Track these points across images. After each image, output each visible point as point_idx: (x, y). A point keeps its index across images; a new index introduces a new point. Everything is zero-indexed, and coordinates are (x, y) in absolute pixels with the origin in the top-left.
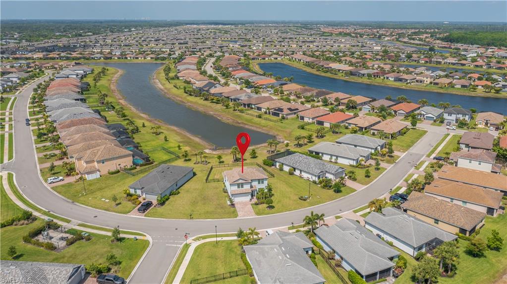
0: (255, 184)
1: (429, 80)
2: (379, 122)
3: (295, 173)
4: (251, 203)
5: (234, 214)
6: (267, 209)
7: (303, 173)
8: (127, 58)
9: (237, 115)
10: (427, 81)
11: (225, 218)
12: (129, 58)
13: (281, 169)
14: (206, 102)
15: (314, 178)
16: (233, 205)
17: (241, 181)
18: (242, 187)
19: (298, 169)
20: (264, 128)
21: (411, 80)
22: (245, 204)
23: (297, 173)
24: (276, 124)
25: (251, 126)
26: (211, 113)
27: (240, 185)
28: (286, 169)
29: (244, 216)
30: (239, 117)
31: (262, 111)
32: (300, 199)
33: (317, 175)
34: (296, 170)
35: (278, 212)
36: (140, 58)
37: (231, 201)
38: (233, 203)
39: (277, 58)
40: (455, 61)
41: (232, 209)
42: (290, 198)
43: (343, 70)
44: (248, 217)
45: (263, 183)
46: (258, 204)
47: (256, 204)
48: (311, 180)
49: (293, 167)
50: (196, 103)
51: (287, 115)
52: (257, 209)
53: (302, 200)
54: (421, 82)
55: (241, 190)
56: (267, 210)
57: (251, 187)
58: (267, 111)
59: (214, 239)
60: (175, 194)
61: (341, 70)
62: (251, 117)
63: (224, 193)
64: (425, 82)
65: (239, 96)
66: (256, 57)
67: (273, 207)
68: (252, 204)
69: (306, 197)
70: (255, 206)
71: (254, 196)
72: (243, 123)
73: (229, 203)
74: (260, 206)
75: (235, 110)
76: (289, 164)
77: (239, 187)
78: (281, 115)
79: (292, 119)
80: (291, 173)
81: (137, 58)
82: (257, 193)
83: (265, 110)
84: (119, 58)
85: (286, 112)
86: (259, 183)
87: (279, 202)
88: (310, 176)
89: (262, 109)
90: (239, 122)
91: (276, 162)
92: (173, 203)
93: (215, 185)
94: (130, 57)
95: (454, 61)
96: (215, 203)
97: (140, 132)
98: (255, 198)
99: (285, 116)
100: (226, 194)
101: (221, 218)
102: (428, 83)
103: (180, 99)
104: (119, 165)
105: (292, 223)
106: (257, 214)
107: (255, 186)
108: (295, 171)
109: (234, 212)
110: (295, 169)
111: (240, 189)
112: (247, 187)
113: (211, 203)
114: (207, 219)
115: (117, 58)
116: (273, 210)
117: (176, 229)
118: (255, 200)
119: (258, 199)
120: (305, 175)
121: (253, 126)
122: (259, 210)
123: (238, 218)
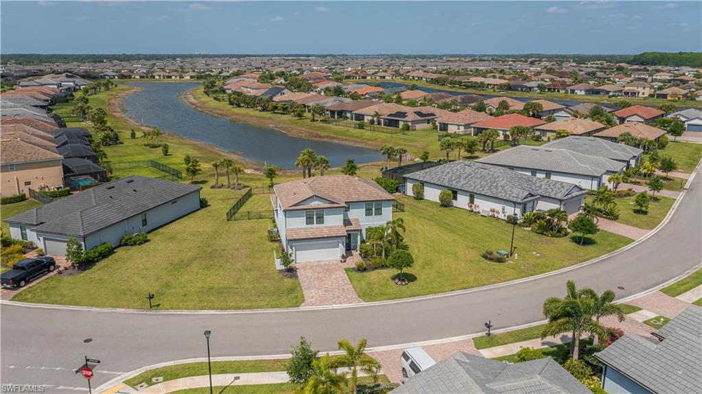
0: (356, 214)
1: (648, 91)
2: (604, 129)
3: (455, 203)
4: (346, 265)
5: (294, 296)
6: (392, 283)
7: (477, 201)
8: (154, 77)
9: (319, 127)
10: (643, 93)
11: (258, 307)
12: (157, 77)
13: (419, 197)
14: (264, 114)
15: (510, 211)
16: (291, 271)
17: (316, 204)
18: (320, 220)
19: (464, 192)
20: (369, 142)
21: (615, 92)
22: (328, 269)
23: (462, 201)
24: (394, 136)
25: (344, 140)
26: (271, 126)
27: (314, 216)
28: (432, 194)
29: (323, 301)
30: (323, 129)
31: (366, 121)
32: (485, 257)
33: (519, 201)
34: (459, 196)
35: (430, 293)
36: (173, 77)
37: (286, 259)
38: (293, 264)
39: (384, 77)
40: (670, 76)
41: (288, 282)
42: (456, 255)
43: (494, 85)
44: (335, 306)
45: (379, 212)
46: (365, 270)
47: (361, 269)
48: (501, 216)
49: (449, 188)
50: (246, 115)
51: (414, 122)
52: (363, 283)
53: (491, 259)
54: (634, 94)
55: (315, 229)
56: (394, 287)
57: (347, 222)
58: (375, 119)
59: (202, 381)
60: (135, 244)
61: (491, 85)
62: (345, 129)
63: (269, 243)
64: (640, 95)
65: (322, 102)
66: (353, 75)
67: (411, 278)
68: (347, 270)
69: (503, 252)
70: (356, 275)
71: (355, 249)
72: (327, 137)
73: (279, 265)
74: (373, 275)
75: (314, 120)
76: (439, 183)
77: (309, 220)
78: (401, 124)
79: (424, 130)
80: (445, 204)
81: (170, 77)
82: (363, 242)
83: (370, 118)
84: (142, 77)
85: (411, 117)
86: (369, 213)
87: (426, 264)
88: (498, 207)
89: (366, 118)
90: (322, 135)
91: (405, 180)
92: (120, 263)
93: (250, 225)
94: (160, 76)
95: (668, 78)
96: (239, 266)
97: (122, 143)
98: (356, 253)
99: (410, 124)
100: (276, 245)
101: (250, 308)
102: (646, 95)
103: (220, 112)
104: (28, 183)
105: (488, 326)
106: (365, 295)
107: (357, 220)
108: (455, 198)
109: (291, 290)
110: (455, 193)
111: (315, 225)
112: (334, 222)
113: (228, 265)
114: (201, 309)
115: (138, 77)
116: (412, 286)
117: (88, 341)
118: (356, 259)
119: (365, 255)
120: (484, 206)
121: (348, 140)
122: (369, 284)
123: (302, 308)
